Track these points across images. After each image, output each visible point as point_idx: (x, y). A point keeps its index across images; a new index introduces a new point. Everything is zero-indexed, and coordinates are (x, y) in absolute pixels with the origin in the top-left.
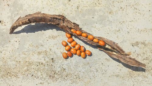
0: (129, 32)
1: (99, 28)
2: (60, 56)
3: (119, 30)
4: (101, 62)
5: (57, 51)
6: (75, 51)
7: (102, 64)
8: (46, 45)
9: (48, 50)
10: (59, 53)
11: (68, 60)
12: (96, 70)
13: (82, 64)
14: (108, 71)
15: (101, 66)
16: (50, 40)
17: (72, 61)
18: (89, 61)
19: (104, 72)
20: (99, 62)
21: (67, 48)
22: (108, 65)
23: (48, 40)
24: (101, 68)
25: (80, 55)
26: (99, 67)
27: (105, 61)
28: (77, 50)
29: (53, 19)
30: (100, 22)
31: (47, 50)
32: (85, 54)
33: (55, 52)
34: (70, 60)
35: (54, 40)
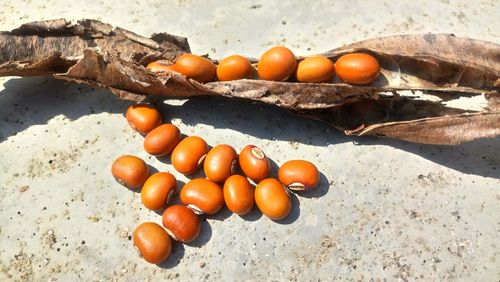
0: (462, 16)
1: (306, 41)
2: (122, 258)
3: (411, 20)
4: (400, 210)
5: (93, 234)
6: (214, 190)
7: (414, 214)
8: (17, 218)
9: (35, 247)
10: (113, 240)
11: (180, 268)
12: (394, 270)
13: (288, 264)
14: (470, 250)
15: (413, 232)
16: (37, 185)
17: (212, 267)
18: (326, 229)
19: (448, 261)
20: (390, 212)
21: (153, 189)
22: (452, 208)
23: (24, 189)
24: (420, 241)
25: (252, 211)
26: (401, 239)
27: (419, 189)
28: (220, 183)
29: (19, 40)
30: (298, 14)
31: (28, 251)
32: (283, 185)
33: (83, 248)
34: (195, 267)
35: (65, 177)
